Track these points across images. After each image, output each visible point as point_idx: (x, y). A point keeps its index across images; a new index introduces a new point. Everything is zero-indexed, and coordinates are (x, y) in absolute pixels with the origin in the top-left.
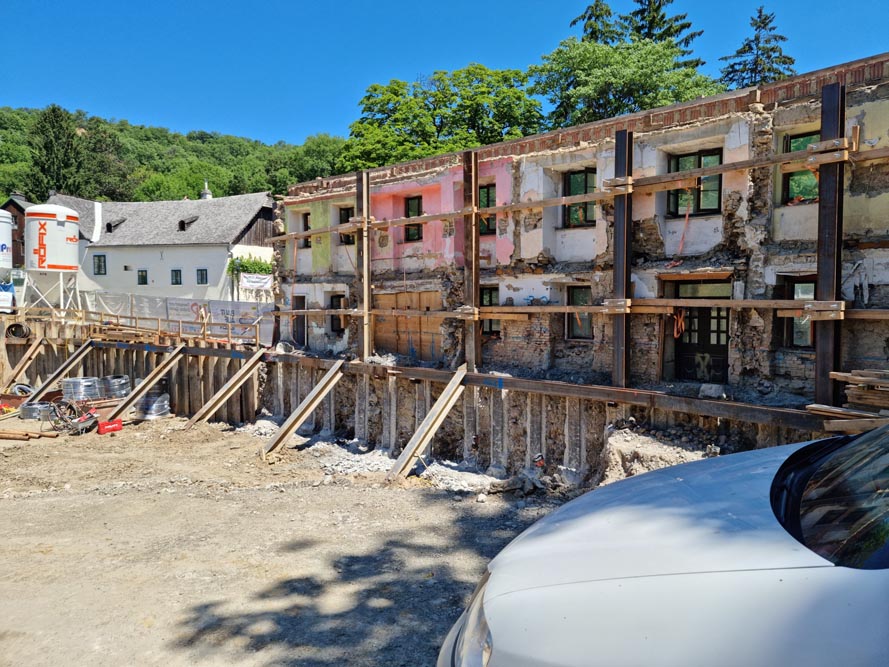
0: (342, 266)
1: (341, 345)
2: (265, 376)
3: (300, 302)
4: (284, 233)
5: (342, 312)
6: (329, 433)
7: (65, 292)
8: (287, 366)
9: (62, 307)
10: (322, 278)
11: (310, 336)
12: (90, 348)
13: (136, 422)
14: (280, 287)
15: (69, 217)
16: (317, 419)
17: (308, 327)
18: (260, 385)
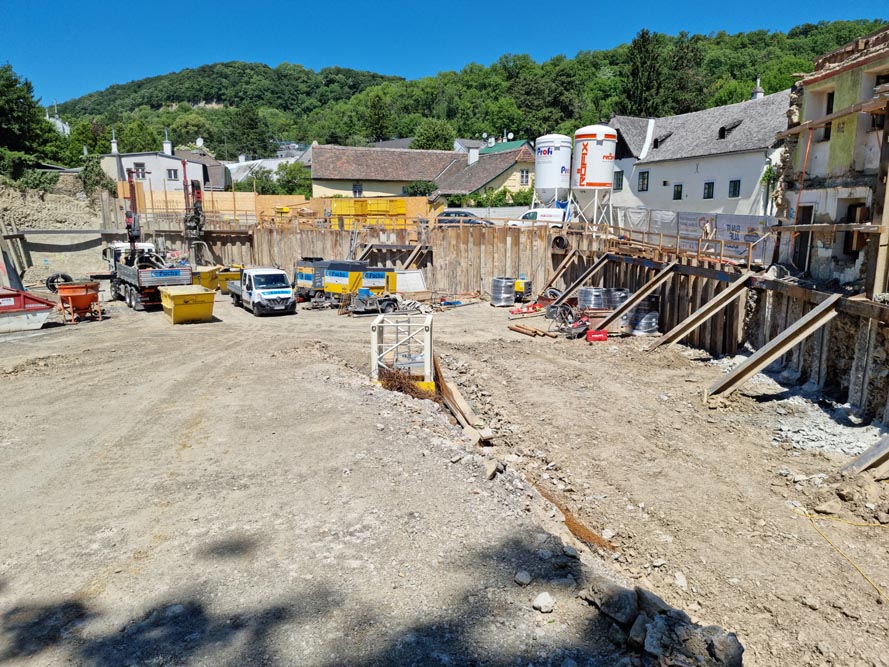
0: (871, 162)
1: (852, 273)
2: (753, 305)
3: (806, 213)
4: (798, 124)
5: (855, 227)
6: (816, 388)
7: (599, 208)
8: (778, 296)
9: (595, 222)
10: (839, 181)
11: (813, 260)
12: (606, 261)
13: (624, 336)
14: (783, 195)
15: (607, 136)
16: (803, 366)
17: (812, 247)
18: (747, 315)
